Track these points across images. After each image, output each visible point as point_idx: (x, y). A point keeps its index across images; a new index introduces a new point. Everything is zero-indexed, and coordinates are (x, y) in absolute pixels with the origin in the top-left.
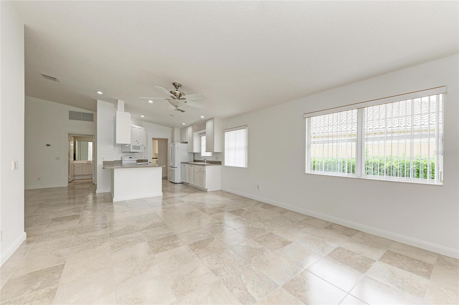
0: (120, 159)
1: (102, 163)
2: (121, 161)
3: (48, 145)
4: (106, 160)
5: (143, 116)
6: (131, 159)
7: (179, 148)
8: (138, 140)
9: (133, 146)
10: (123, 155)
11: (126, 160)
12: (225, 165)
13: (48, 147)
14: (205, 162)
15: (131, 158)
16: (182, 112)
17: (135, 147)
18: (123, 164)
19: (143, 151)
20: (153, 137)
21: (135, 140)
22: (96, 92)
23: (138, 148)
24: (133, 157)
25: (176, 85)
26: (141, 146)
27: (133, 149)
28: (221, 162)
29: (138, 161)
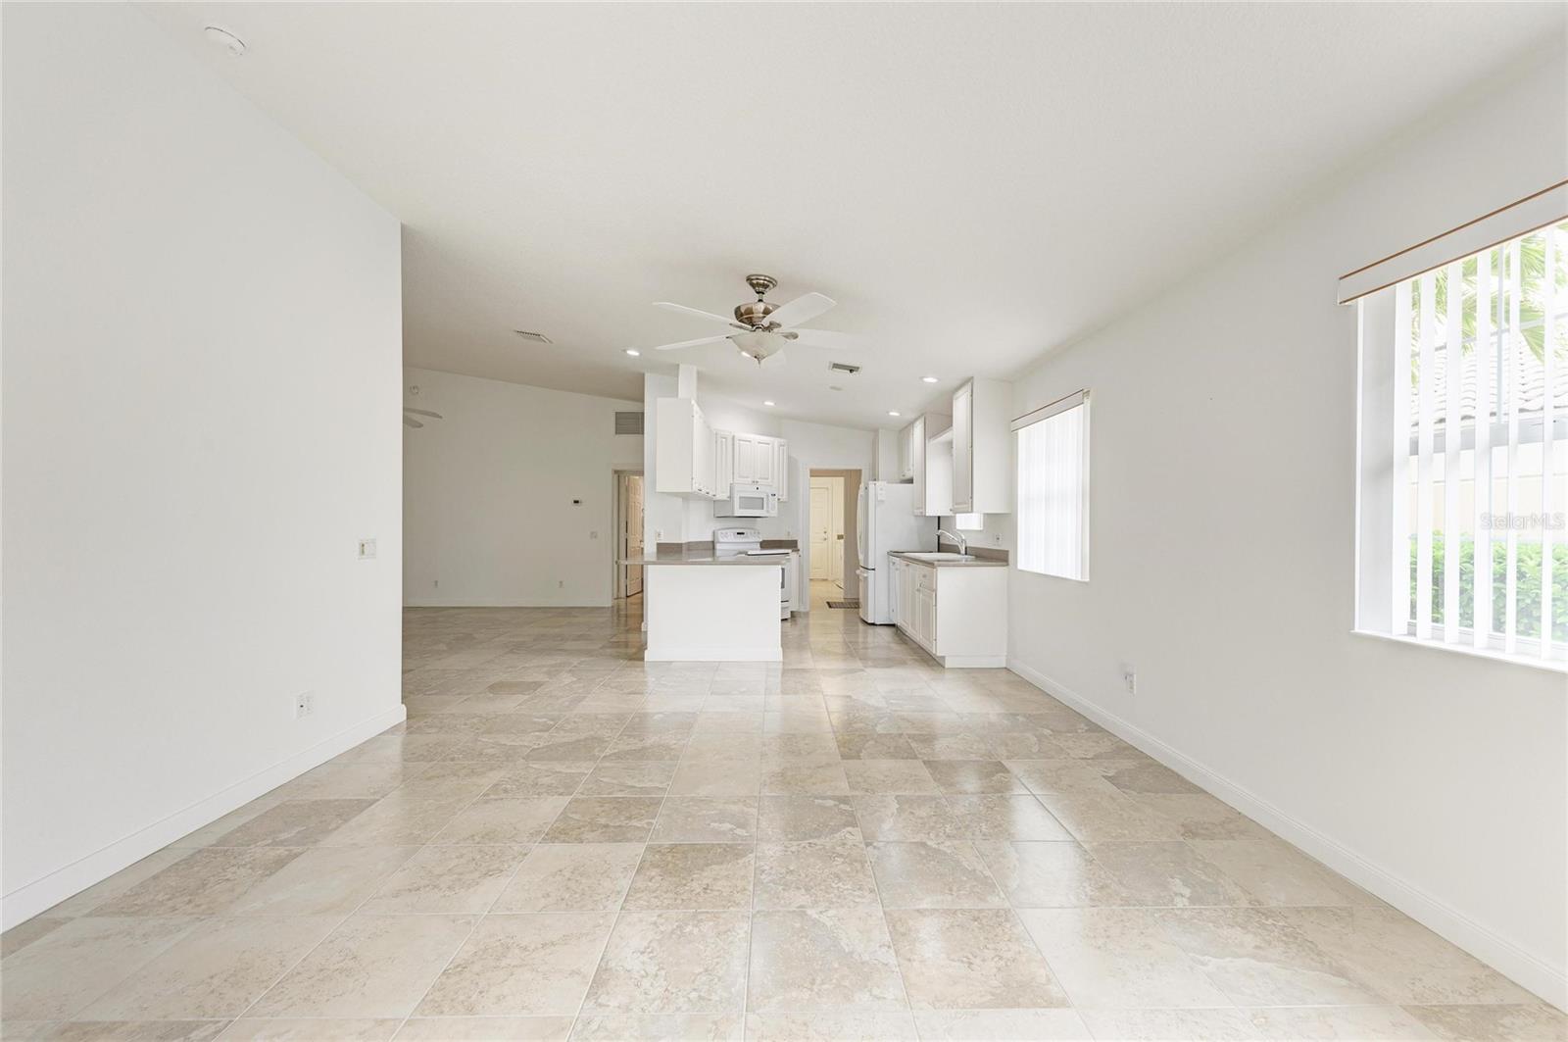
0: (710, 539)
1: (654, 549)
2: (713, 542)
3: (576, 502)
4: (663, 540)
5: (769, 403)
6: (740, 539)
7: (882, 501)
8: (761, 478)
9: (740, 498)
10: (716, 525)
11: (725, 540)
12: (1020, 567)
13: (576, 506)
14: (959, 553)
15: (743, 533)
16: (851, 371)
17: (748, 502)
18: (718, 553)
19: (774, 513)
20: (815, 467)
21: (750, 480)
22: (625, 351)
23: (760, 502)
24: (749, 531)
25: (755, 282)
26: (768, 496)
27: (740, 507)
28: (1007, 551)
29: (765, 545)
